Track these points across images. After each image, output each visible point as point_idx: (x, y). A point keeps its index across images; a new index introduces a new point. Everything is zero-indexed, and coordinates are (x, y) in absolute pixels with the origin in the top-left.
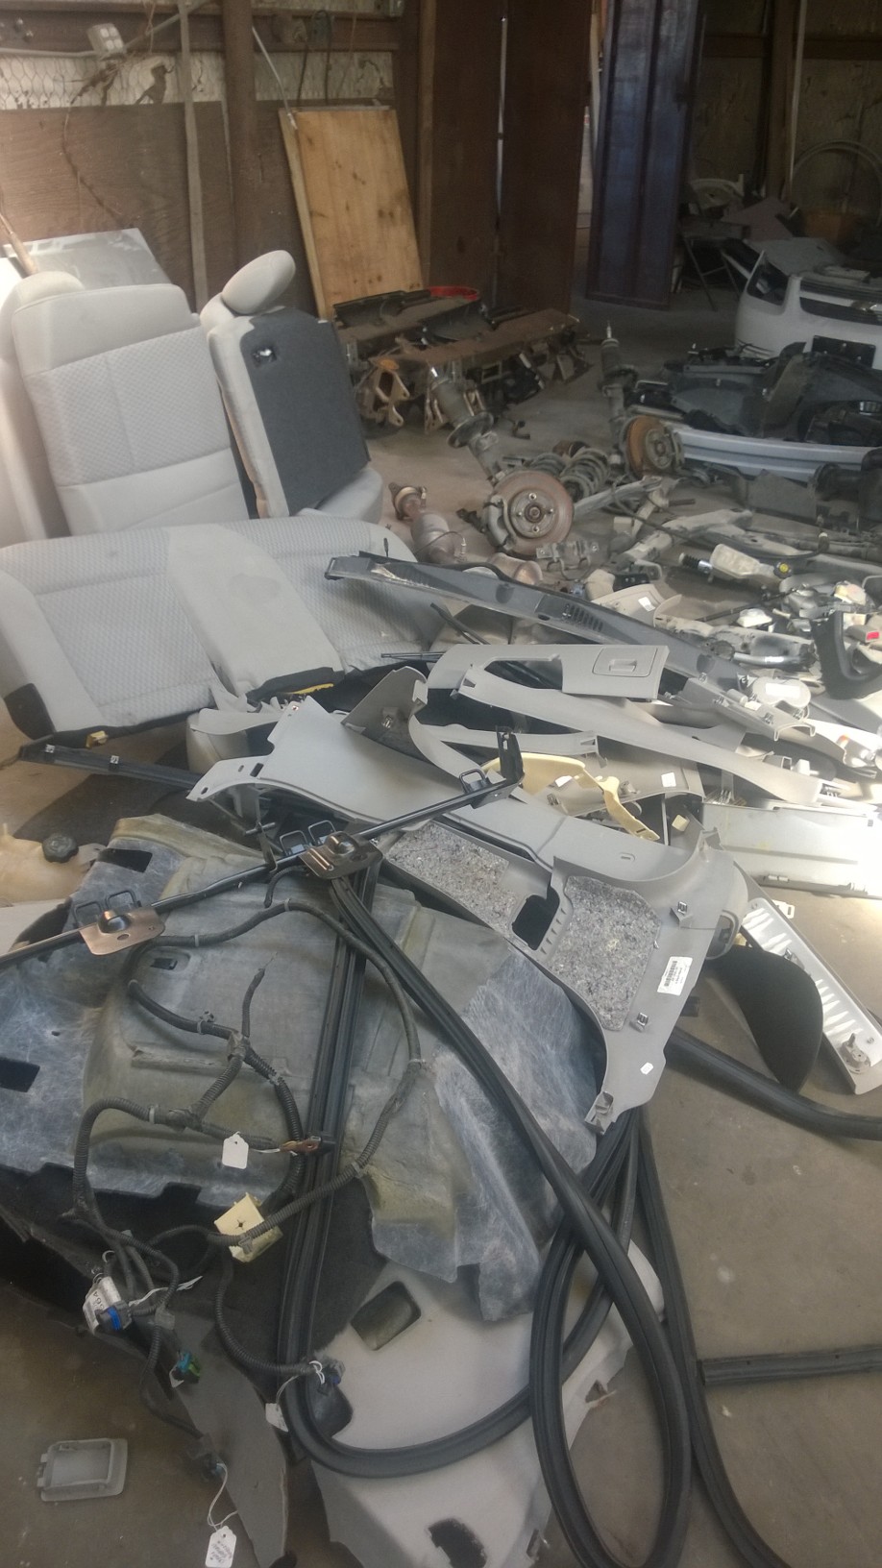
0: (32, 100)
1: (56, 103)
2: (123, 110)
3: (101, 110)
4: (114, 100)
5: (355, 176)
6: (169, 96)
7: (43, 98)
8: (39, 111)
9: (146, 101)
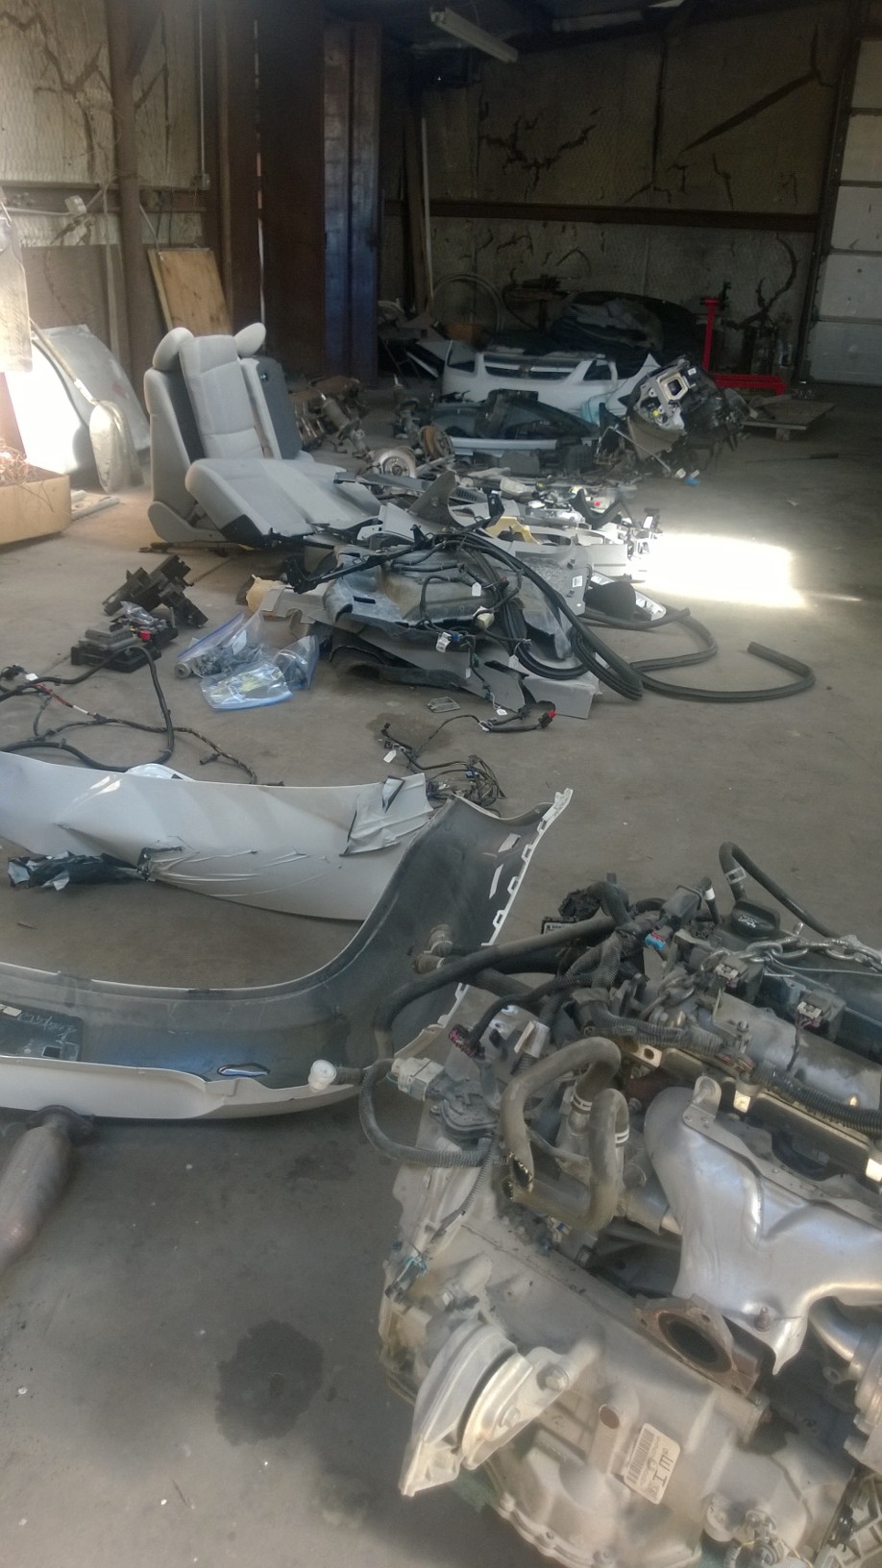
0: (29, 242)
1: (40, 244)
2: (71, 249)
3: (61, 248)
4: (66, 243)
5: (195, 294)
6: (93, 241)
7: (34, 241)
8: (32, 248)
9: (82, 244)
